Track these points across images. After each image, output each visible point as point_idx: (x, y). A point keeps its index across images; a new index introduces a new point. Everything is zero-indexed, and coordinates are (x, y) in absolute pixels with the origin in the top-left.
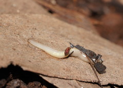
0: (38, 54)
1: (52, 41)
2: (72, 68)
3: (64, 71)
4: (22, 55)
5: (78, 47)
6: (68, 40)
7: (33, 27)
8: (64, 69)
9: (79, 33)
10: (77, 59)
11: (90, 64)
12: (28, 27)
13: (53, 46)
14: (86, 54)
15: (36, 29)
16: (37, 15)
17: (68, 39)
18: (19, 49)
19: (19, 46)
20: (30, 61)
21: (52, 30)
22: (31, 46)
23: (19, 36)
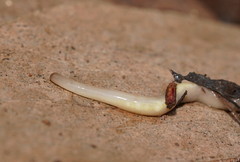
0: (105, 119)
1: (123, 73)
2: (193, 135)
3: (178, 150)
4: (71, 134)
5: (193, 78)
6: (158, 60)
7: (64, 45)
8: (177, 145)
9: (171, 29)
10: (196, 107)
11: (228, 112)
12: (53, 47)
13: (130, 86)
14: (215, 92)
15: (73, 48)
16: (61, 8)
17: (156, 55)
18: (57, 120)
19: (54, 109)
20: (94, 147)
21: (111, 40)
22: (80, 101)
23: (41, 80)
